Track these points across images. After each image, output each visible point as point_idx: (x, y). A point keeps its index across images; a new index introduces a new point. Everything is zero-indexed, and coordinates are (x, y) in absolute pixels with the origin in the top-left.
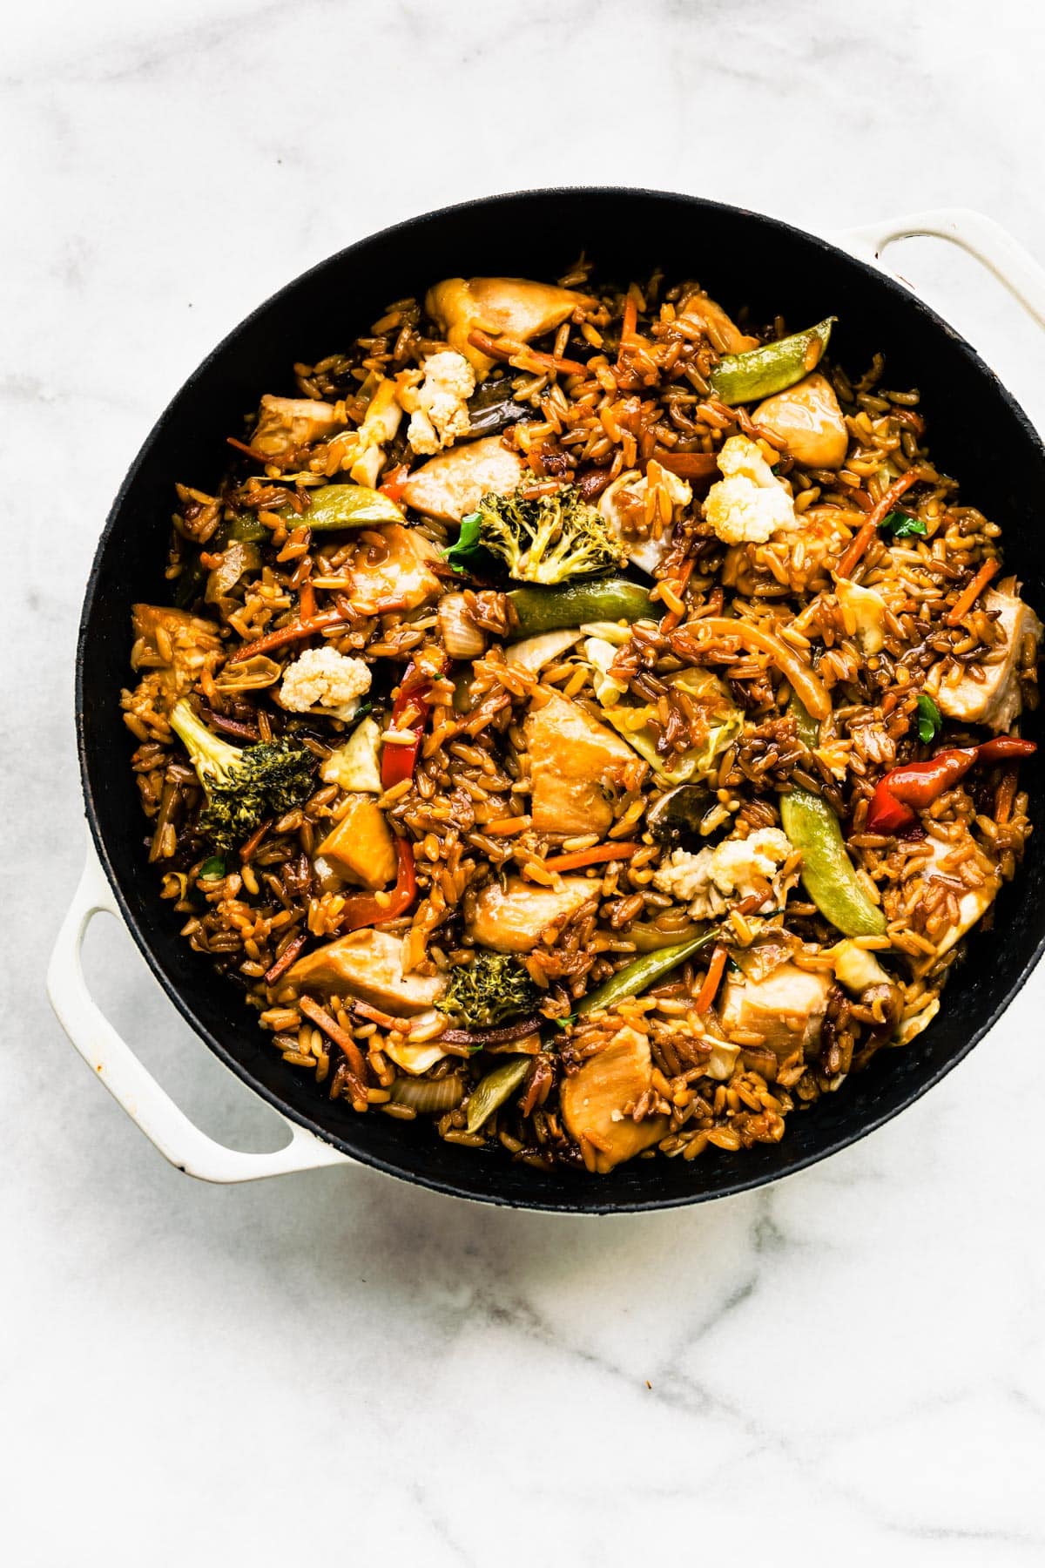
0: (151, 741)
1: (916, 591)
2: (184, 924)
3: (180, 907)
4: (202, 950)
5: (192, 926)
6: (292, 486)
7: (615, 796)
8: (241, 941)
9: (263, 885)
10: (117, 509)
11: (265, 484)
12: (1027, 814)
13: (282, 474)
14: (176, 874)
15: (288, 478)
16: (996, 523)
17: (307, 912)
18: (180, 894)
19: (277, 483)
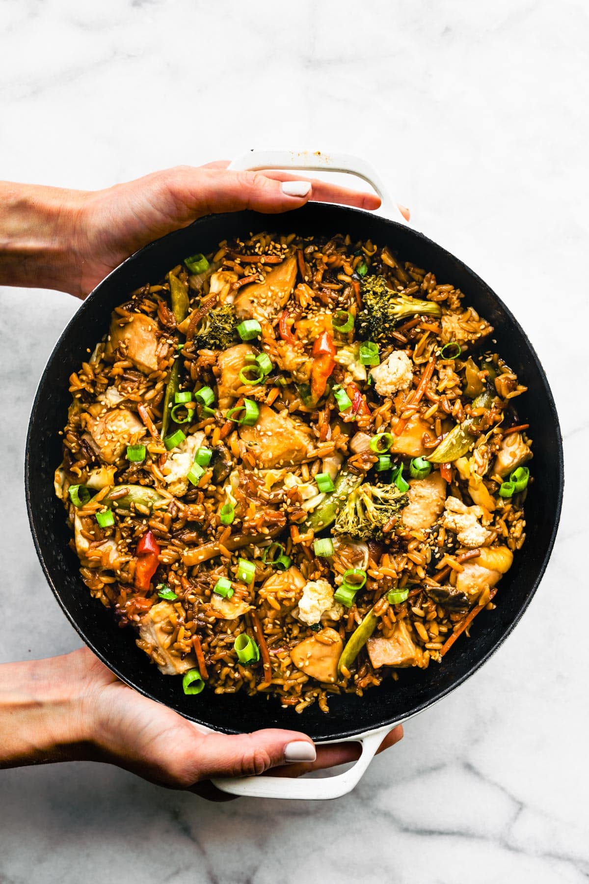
0: (434, 289)
1: (221, 636)
2: (351, 239)
3: (359, 243)
4: (336, 236)
5: (348, 240)
6: (485, 432)
7: (248, 447)
8: (324, 254)
9: (339, 282)
10: (532, 352)
11: (495, 423)
12: (99, 599)
13: (493, 433)
14: (373, 253)
15: (490, 433)
16: (221, 694)
17: (312, 289)
18: (365, 247)
19: (492, 427)
